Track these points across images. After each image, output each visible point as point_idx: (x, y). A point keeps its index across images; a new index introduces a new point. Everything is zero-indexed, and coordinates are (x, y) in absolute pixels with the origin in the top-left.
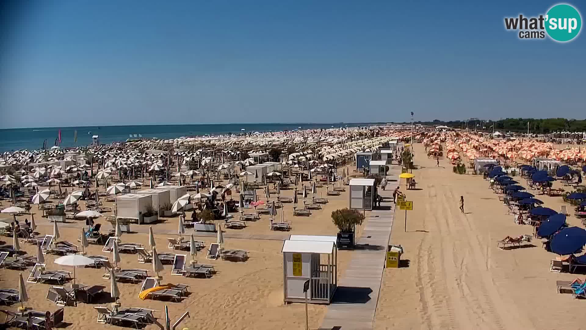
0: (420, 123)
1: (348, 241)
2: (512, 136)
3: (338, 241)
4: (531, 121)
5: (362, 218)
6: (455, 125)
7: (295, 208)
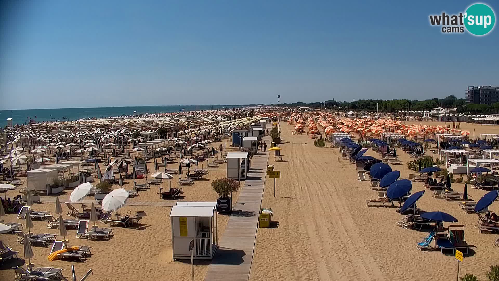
0: (285, 104)
1: (226, 205)
2: (364, 114)
3: (218, 206)
4: (380, 102)
5: (238, 186)
6: (315, 106)
7: (180, 178)
